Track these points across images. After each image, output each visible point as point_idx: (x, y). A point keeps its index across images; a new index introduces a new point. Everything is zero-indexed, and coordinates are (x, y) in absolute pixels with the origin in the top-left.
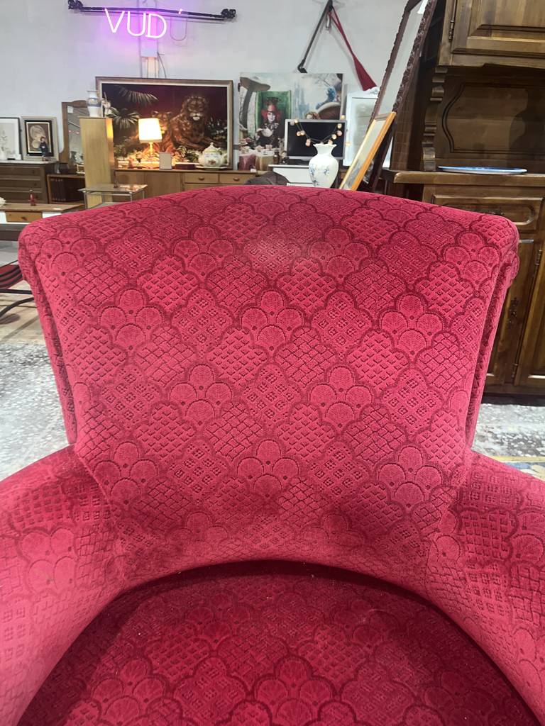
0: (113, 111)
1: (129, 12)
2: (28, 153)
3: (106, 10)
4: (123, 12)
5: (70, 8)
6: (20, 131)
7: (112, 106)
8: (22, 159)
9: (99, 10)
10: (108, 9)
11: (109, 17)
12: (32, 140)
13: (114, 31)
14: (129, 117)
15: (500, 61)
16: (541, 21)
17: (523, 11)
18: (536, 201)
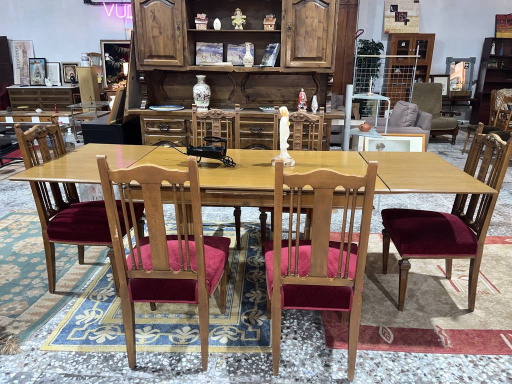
0: (111, 59)
1: (117, 5)
2: (64, 82)
3: (104, 4)
4: (114, 4)
5: (84, 3)
6: (60, 69)
7: (109, 55)
8: (62, 85)
9: (100, 4)
10: (105, 3)
11: (105, 7)
12: (66, 74)
13: (109, 15)
14: (119, 61)
15: (159, 68)
16: (170, 53)
17: (162, 50)
18: (182, 121)
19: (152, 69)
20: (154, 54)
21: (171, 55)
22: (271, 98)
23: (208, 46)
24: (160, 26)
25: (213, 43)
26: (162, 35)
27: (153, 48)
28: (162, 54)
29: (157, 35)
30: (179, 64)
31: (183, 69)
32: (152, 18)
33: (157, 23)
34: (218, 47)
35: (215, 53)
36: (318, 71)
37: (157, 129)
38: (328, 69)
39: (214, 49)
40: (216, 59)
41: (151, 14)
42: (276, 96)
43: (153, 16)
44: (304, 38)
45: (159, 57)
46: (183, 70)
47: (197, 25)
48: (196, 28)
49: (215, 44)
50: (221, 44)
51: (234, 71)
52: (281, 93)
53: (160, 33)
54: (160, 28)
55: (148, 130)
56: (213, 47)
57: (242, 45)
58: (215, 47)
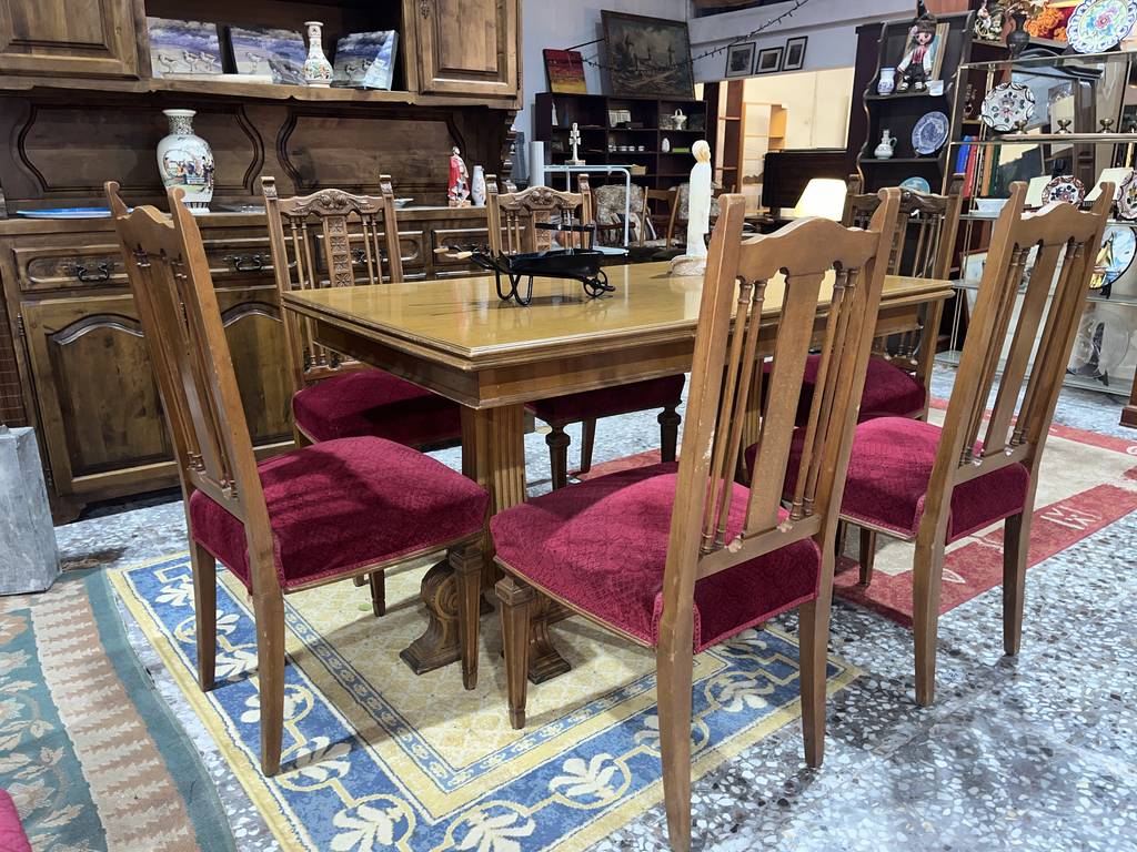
15: (55, 83)
16: (91, 36)
17: (63, 22)
19: (26, 84)
20: (33, 35)
21: (97, 39)
22: (358, 177)
23: (171, 29)
25: (187, 22)
27: (30, 16)
28: (66, 40)
30: (126, 71)
31: (136, 88)
34: (202, 33)
35: (197, 50)
36: (490, 103)
37: (67, 279)
38: (510, 101)
39: (190, 37)
40: (202, 67)
42: (370, 172)
44: (458, 20)
45: (53, 46)
46: (135, 90)
49: (194, 24)
50: (211, 26)
51: (292, 97)
55: (34, 283)
56: (188, 31)
57: (270, 32)
58: (195, 33)
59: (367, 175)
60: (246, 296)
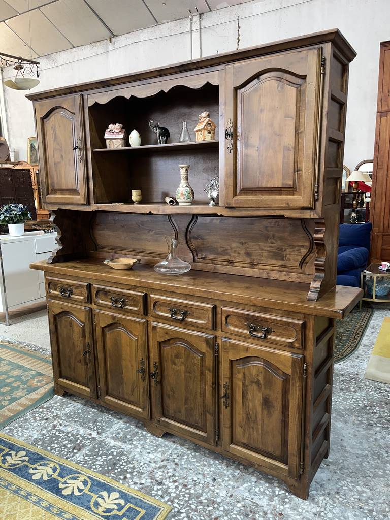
15: (64, 207)
16: (72, 186)
17: (64, 181)
18: (84, 285)
19: (56, 208)
22: (230, 256)
24: (62, 147)
26: (63, 159)
27: (55, 179)
28: (65, 188)
29: (59, 161)
30: (83, 201)
31: (88, 209)
32: (54, 138)
33: (58, 144)
37: (59, 293)
38: (310, 212)
41: (52, 132)
42: (239, 253)
43: (54, 135)
45: (62, 191)
47: (107, 141)
48: (106, 148)
52: (246, 248)
53: (62, 157)
54: (61, 150)
55: (51, 292)
59: (236, 255)
60: (117, 320)
